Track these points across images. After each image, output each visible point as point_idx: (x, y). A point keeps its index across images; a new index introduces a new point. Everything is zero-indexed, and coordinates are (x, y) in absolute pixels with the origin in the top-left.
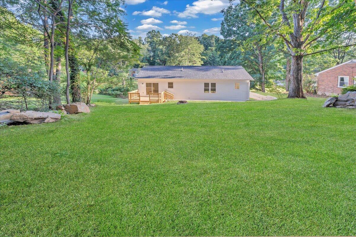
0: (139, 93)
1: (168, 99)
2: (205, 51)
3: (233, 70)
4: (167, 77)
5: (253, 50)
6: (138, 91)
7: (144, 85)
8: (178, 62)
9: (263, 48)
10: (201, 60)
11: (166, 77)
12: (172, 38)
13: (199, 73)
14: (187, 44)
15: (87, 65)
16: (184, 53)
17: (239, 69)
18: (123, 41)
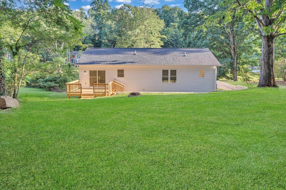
0: (81, 84)
1: (117, 91)
2: (166, 27)
3: (197, 54)
4: (116, 62)
5: (224, 28)
6: (79, 82)
7: (87, 74)
8: (131, 43)
9: (235, 25)
10: (161, 40)
11: (114, 62)
12: (123, 11)
13: (156, 57)
14: (143, 19)
15: (14, 47)
16: (139, 31)
17: (205, 51)
18: (60, 16)
